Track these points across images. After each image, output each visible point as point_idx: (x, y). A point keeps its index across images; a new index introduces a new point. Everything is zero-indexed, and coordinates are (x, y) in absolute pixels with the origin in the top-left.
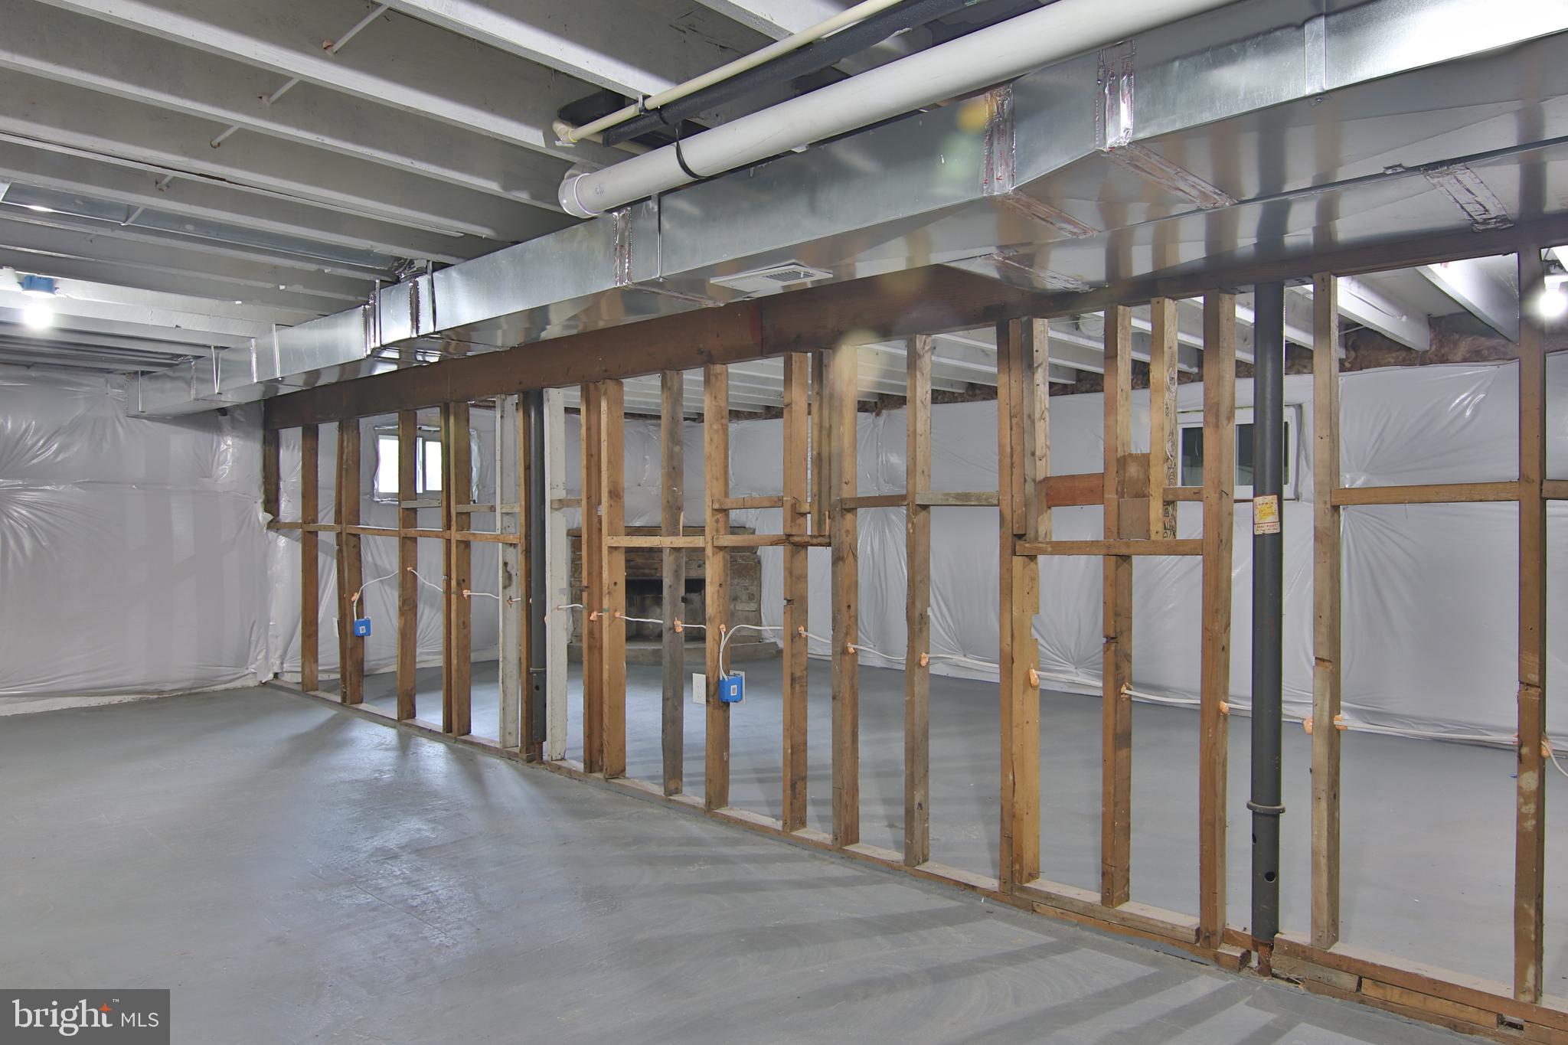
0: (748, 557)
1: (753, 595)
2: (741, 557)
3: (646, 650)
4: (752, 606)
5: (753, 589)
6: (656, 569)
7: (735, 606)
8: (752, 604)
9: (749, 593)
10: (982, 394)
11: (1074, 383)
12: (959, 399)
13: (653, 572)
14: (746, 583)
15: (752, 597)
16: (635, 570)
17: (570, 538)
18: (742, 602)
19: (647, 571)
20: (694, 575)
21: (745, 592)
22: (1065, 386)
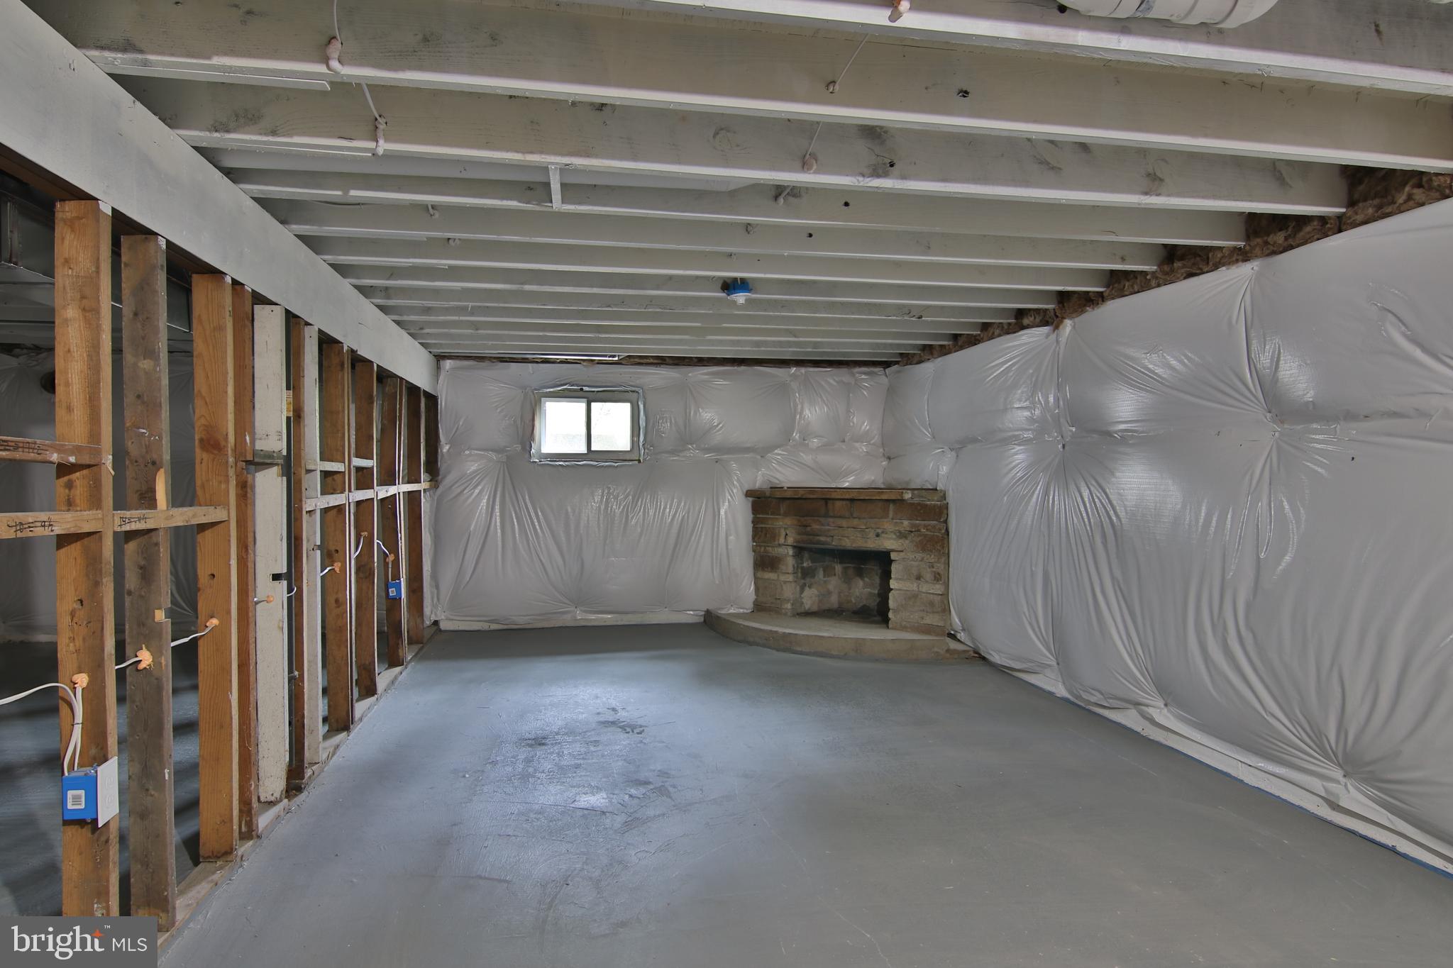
0: (934, 527)
1: (939, 574)
2: (925, 526)
3: (776, 632)
4: (938, 588)
5: (940, 567)
6: (832, 537)
7: (918, 586)
8: (938, 586)
9: (935, 572)
10: (1184, 266)
11: (1343, 210)
12: (1153, 283)
13: (829, 540)
14: (932, 558)
15: (938, 576)
16: (811, 537)
17: (751, 499)
18: (927, 582)
19: (822, 539)
20: (871, 546)
21: (929, 570)
22: (1323, 219)
